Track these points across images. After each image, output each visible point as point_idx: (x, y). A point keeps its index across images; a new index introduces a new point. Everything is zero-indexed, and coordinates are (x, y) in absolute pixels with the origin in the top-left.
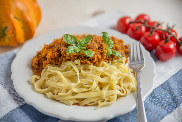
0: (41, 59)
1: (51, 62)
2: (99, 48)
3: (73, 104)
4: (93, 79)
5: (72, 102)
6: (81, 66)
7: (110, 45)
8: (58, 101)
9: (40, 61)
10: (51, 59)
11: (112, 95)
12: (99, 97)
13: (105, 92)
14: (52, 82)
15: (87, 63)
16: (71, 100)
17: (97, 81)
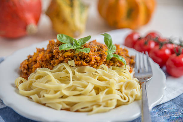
0: (31, 63)
1: (42, 64)
2: (99, 50)
3: (62, 109)
4: (88, 81)
5: (60, 106)
6: (75, 67)
7: (112, 49)
8: (44, 105)
9: (30, 65)
10: (42, 61)
11: (111, 100)
12: (94, 101)
13: (102, 96)
14: (39, 83)
15: (83, 65)
16: (59, 103)
17: (93, 84)
